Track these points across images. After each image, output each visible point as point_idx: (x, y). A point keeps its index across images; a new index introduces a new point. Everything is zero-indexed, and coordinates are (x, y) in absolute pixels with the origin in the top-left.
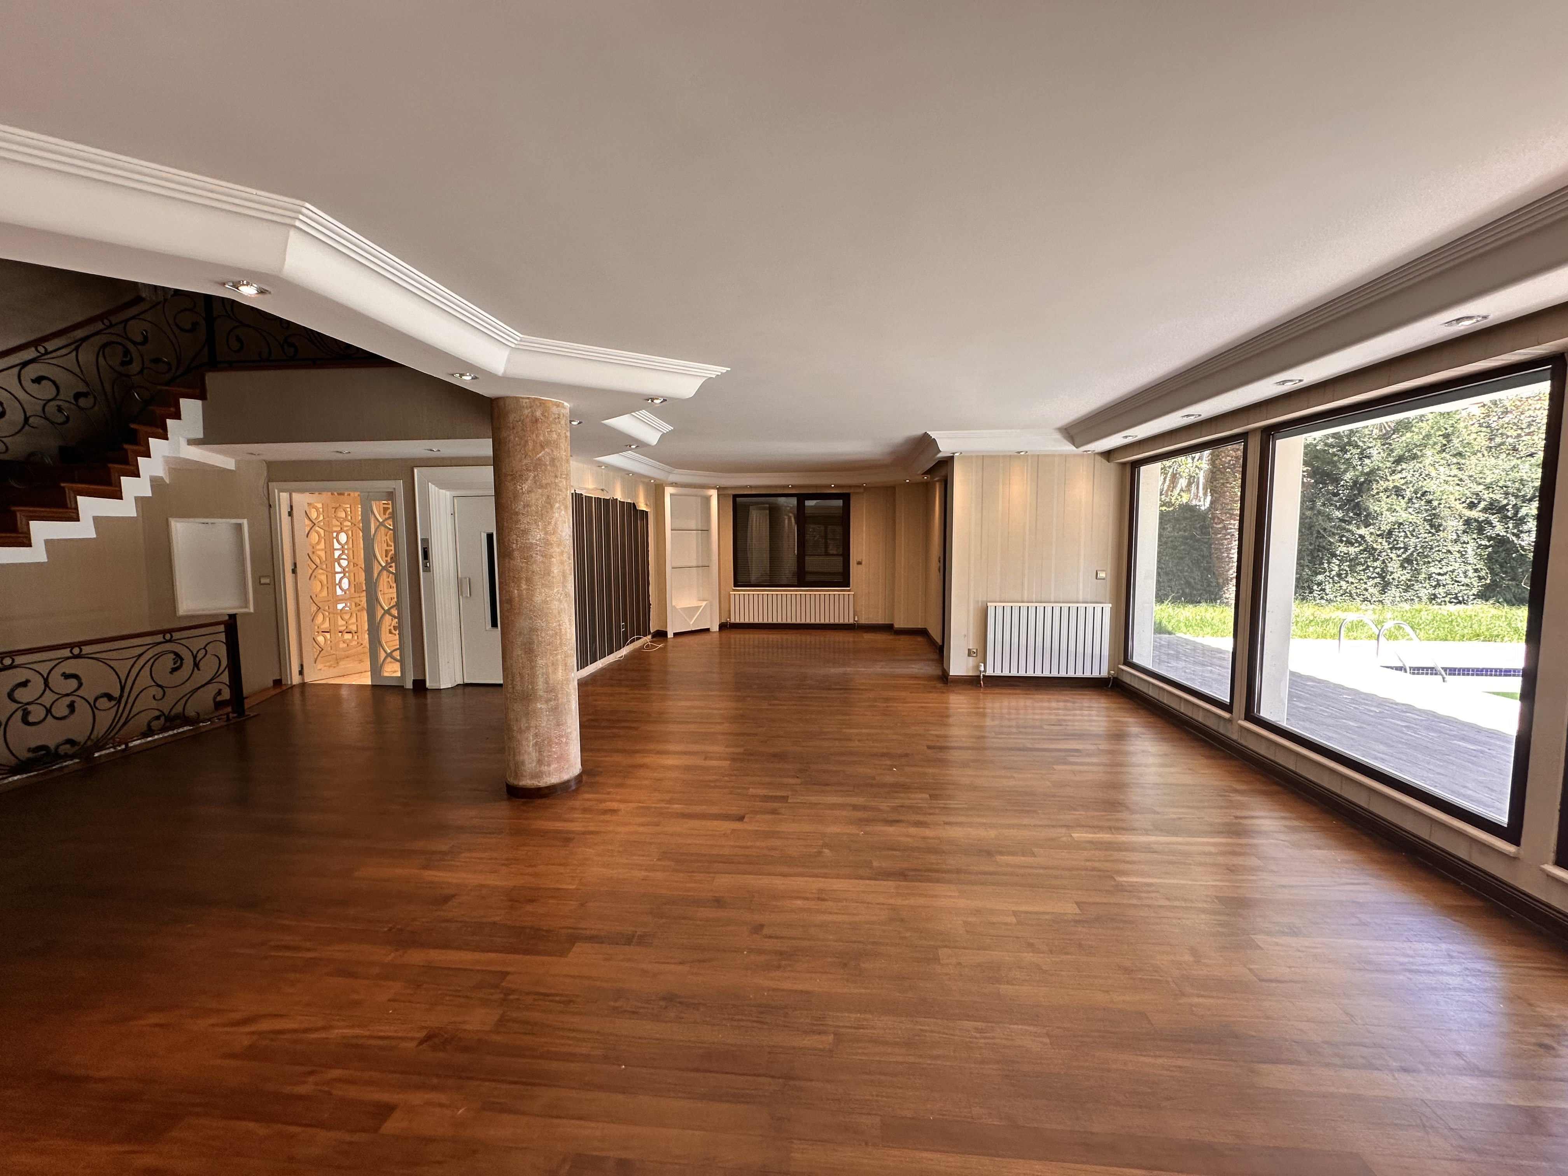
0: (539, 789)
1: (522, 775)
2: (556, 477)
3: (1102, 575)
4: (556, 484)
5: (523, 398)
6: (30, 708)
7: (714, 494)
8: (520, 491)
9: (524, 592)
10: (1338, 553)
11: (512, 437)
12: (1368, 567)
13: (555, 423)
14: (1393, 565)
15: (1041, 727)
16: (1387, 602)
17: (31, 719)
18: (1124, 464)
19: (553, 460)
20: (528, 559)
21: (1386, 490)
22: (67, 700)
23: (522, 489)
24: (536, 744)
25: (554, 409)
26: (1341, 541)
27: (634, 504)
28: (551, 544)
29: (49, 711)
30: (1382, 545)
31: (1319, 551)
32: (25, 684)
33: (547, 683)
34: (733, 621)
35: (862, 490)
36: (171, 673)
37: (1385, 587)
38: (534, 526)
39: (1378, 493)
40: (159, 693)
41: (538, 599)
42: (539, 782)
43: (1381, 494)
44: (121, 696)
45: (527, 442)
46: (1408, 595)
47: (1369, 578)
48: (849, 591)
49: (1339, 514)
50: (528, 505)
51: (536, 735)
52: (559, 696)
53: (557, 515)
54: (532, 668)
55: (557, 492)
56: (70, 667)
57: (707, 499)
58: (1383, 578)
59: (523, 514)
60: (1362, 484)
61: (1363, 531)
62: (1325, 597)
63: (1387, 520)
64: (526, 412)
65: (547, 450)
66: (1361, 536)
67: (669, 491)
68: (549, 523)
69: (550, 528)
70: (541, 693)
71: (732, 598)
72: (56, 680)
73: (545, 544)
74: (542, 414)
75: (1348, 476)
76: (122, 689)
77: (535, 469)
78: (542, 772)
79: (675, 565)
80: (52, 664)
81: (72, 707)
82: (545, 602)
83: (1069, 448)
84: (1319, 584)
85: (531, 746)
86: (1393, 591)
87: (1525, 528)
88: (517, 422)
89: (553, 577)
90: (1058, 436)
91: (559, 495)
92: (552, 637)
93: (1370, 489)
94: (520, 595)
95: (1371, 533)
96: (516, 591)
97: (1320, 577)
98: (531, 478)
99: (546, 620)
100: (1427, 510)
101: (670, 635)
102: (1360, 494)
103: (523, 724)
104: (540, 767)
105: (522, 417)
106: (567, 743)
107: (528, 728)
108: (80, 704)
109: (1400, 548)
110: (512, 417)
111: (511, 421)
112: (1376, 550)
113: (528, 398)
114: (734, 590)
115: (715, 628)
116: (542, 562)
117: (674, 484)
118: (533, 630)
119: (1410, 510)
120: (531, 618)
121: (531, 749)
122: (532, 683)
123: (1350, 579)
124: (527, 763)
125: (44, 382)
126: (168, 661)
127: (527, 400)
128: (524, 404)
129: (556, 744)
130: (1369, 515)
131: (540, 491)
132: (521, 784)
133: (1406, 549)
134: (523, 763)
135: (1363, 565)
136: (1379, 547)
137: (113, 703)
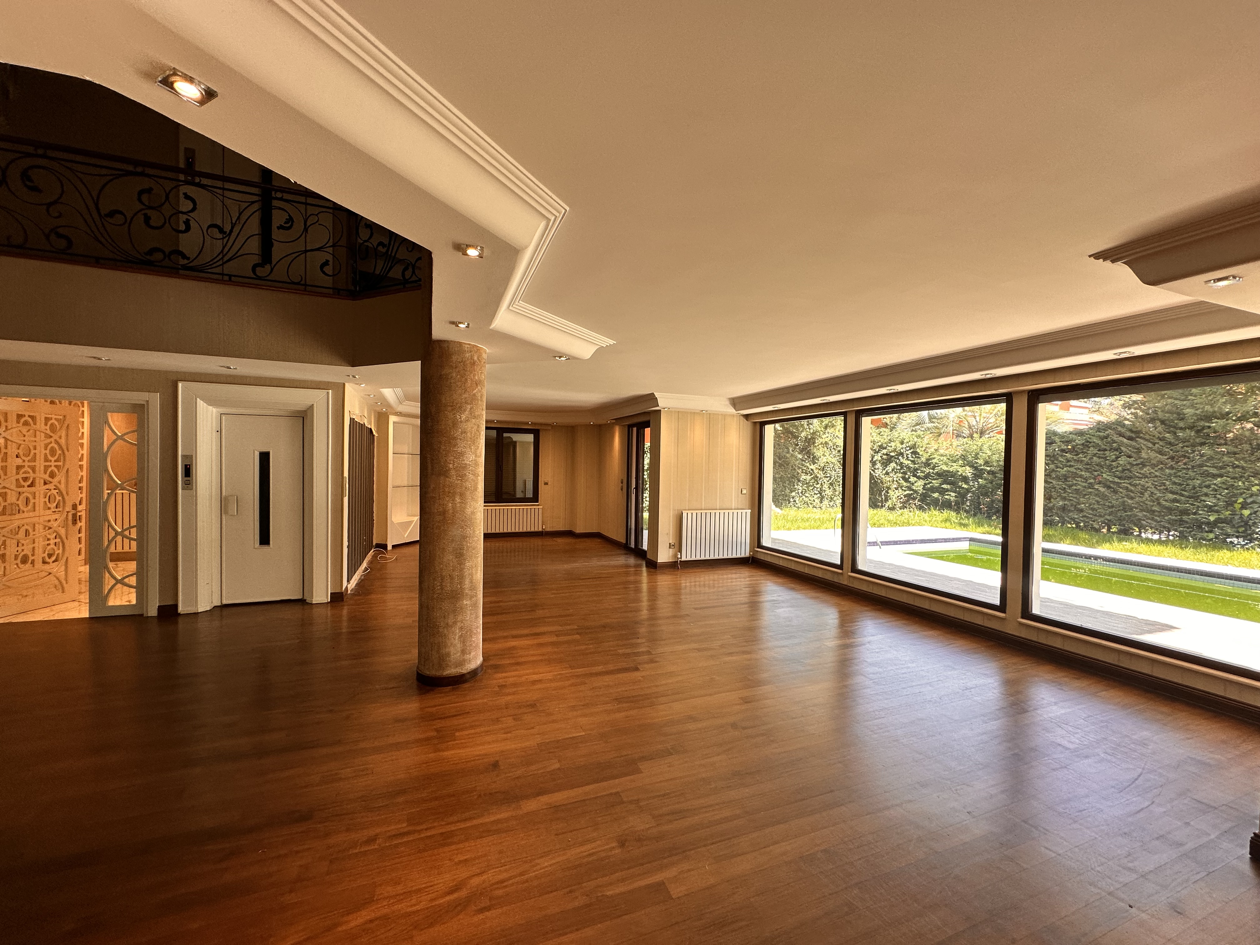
0: (463, 675)
1: (447, 666)
2: (482, 410)
3: (744, 491)
4: (482, 416)
5: (465, 344)
8: (459, 420)
9: (458, 505)
10: (801, 479)
11: (454, 375)
12: (815, 487)
13: (485, 366)
14: (826, 486)
15: (741, 590)
16: (824, 507)
18: (755, 423)
19: (482, 396)
20: (462, 477)
21: (821, 443)
23: (461, 418)
24: (461, 636)
25: (484, 355)
26: (803, 472)
27: (371, 430)
28: (479, 465)
30: (821, 474)
31: (792, 478)
33: (471, 582)
35: (550, 428)
37: (822, 499)
38: (468, 450)
39: (818, 445)
42: (462, 669)
43: (820, 446)
45: (466, 379)
46: (831, 504)
47: (815, 494)
48: (538, 505)
49: (800, 456)
50: (465, 432)
51: (461, 628)
52: (478, 593)
54: (462, 570)
58: (821, 494)
59: (461, 439)
60: (810, 439)
61: (812, 467)
62: (796, 505)
63: (822, 461)
64: (467, 355)
65: (479, 387)
66: (812, 470)
67: (392, 419)
70: (467, 591)
74: (478, 358)
75: (803, 434)
77: (471, 402)
78: (464, 660)
79: (397, 484)
83: (732, 410)
84: (793, 498)
85: (457, 638)
86: (826, 502)
87: (877, 467)
88: (460, 362)
89: (478, 492)
90: (728, 403)
93: (814, 443)
94: (454, 508)
95: (817, 468)
96: (450, 505)
97: (793, 494)
98: (468, 410)
100: (838, 456)
101: (389, 548)
102: (809, 445)
103: (450, 621)
104: (463, 656)
105: (464, 360)
106: (480, 633)
107: (455, 623)
109: (828, 477)
110: (454, 358)
111: (454, 362)
112: (818, 477)
113: (469, 344)
115: (417, 541)
117: (398, 414)
118: (464, 537)
119: (831, 455)
120: (462, 528)
121: (457, 641)
122: (461, 583)
123: (807, 495)
124: (452, 653)
127: (469, 346)
128: (466, 349)
129: (475, 634)
130: (814, 457)
131: (474, 421)
132: (445, 674)
133: (831, 478)
134: (448, 654)
135: (812, 486)
136: (820, 476)
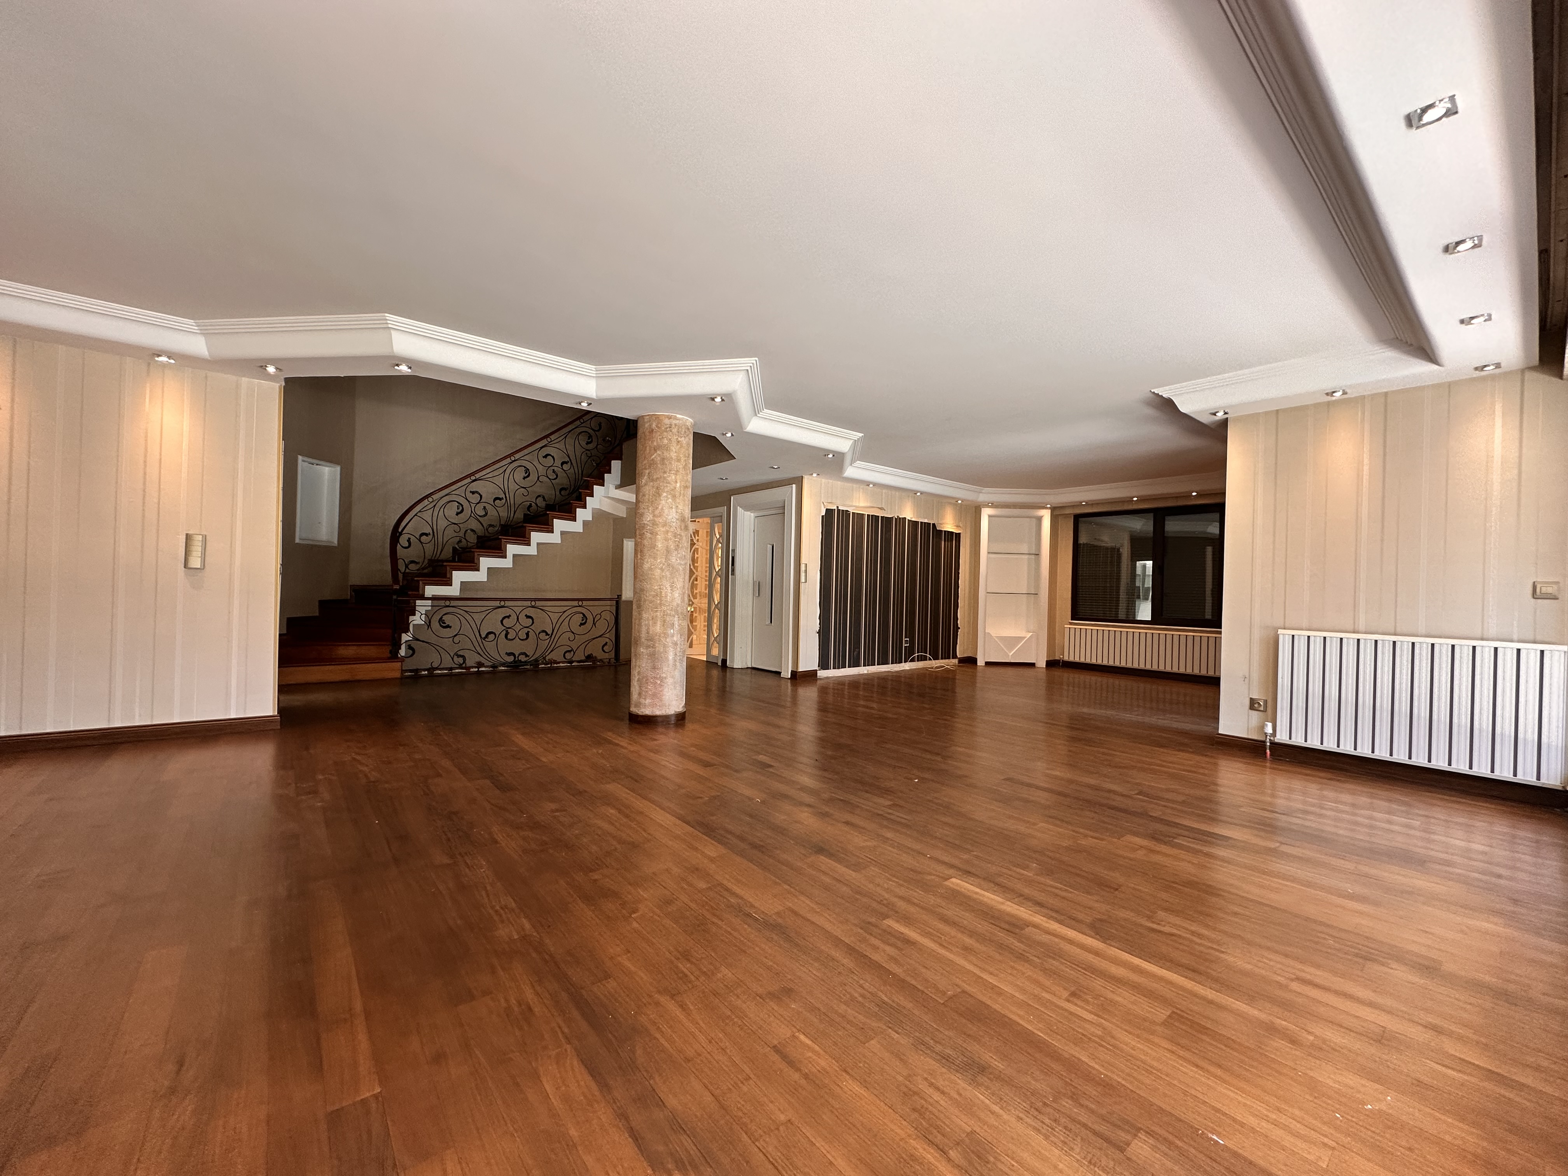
0: (637, 716)
1: (632, 704)
2: (665, 472)
3: (1548, 590)
4: (665, 478)
5: (645, 416)
6: (509, 630)
7: (1046, 516)
13: (667, 432)
17: (509, 637)
19: (663, 459)
22: (526, 630)
25: (667, 421)
27: (934, 525)
28: (657, 525)
29: (517, 634)
32: (509, 617)
33: (648, 633)
34: (1066, 658)
36: (580, 626)
38: (647, 511)
40: (572, 637)
41: (646, 566)
42: (638, 711)
44: (552, 634)
45: (645, 447)
52: (657, 645)
53: (663, 502)
55: (665, 485)
56: (531, 612)
57: (1039, 519)
64: (647, 425)
65: (658, 452)
67: (986, 513)
68: (657, 508)
69: (657, 512)
70: (643, 640)
71: (1067, 631)
72: (522, 617)
73: (653, 524)
74: (657, 426)
76: (553, 630)
77: (650, 467)
78: (640, 703)
79: (991, 590)
80: (522, 608)
81: (527, 634)
82: (650, 569)
89: (657, 550)
91: (667, 486)
92: (654, 597)
98: (647, 475)
99: (651, 584)
101: (981, 662)
103: (633, 663)
104: (642, 700)
106: (661, 686)
107: (635, 666)
108: (531, 634)
113: (648, 415)
114: (1071, 624)
115: (1042, 663)
116: (650, 538)
117: (994, 505)
121: (636, 683)
124: (634, 694)
125: (548, 457)
126: (578, 618)
127: (648, 417)
128: (646, 420)
129: (652, 683)
131: (651, 484)
132: (632, 710)
134: (632, 693)
137: (548, 637)
